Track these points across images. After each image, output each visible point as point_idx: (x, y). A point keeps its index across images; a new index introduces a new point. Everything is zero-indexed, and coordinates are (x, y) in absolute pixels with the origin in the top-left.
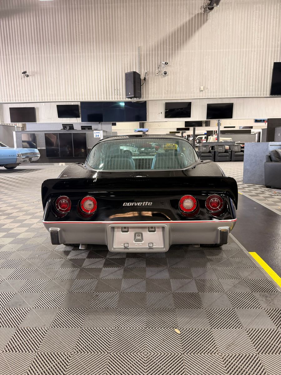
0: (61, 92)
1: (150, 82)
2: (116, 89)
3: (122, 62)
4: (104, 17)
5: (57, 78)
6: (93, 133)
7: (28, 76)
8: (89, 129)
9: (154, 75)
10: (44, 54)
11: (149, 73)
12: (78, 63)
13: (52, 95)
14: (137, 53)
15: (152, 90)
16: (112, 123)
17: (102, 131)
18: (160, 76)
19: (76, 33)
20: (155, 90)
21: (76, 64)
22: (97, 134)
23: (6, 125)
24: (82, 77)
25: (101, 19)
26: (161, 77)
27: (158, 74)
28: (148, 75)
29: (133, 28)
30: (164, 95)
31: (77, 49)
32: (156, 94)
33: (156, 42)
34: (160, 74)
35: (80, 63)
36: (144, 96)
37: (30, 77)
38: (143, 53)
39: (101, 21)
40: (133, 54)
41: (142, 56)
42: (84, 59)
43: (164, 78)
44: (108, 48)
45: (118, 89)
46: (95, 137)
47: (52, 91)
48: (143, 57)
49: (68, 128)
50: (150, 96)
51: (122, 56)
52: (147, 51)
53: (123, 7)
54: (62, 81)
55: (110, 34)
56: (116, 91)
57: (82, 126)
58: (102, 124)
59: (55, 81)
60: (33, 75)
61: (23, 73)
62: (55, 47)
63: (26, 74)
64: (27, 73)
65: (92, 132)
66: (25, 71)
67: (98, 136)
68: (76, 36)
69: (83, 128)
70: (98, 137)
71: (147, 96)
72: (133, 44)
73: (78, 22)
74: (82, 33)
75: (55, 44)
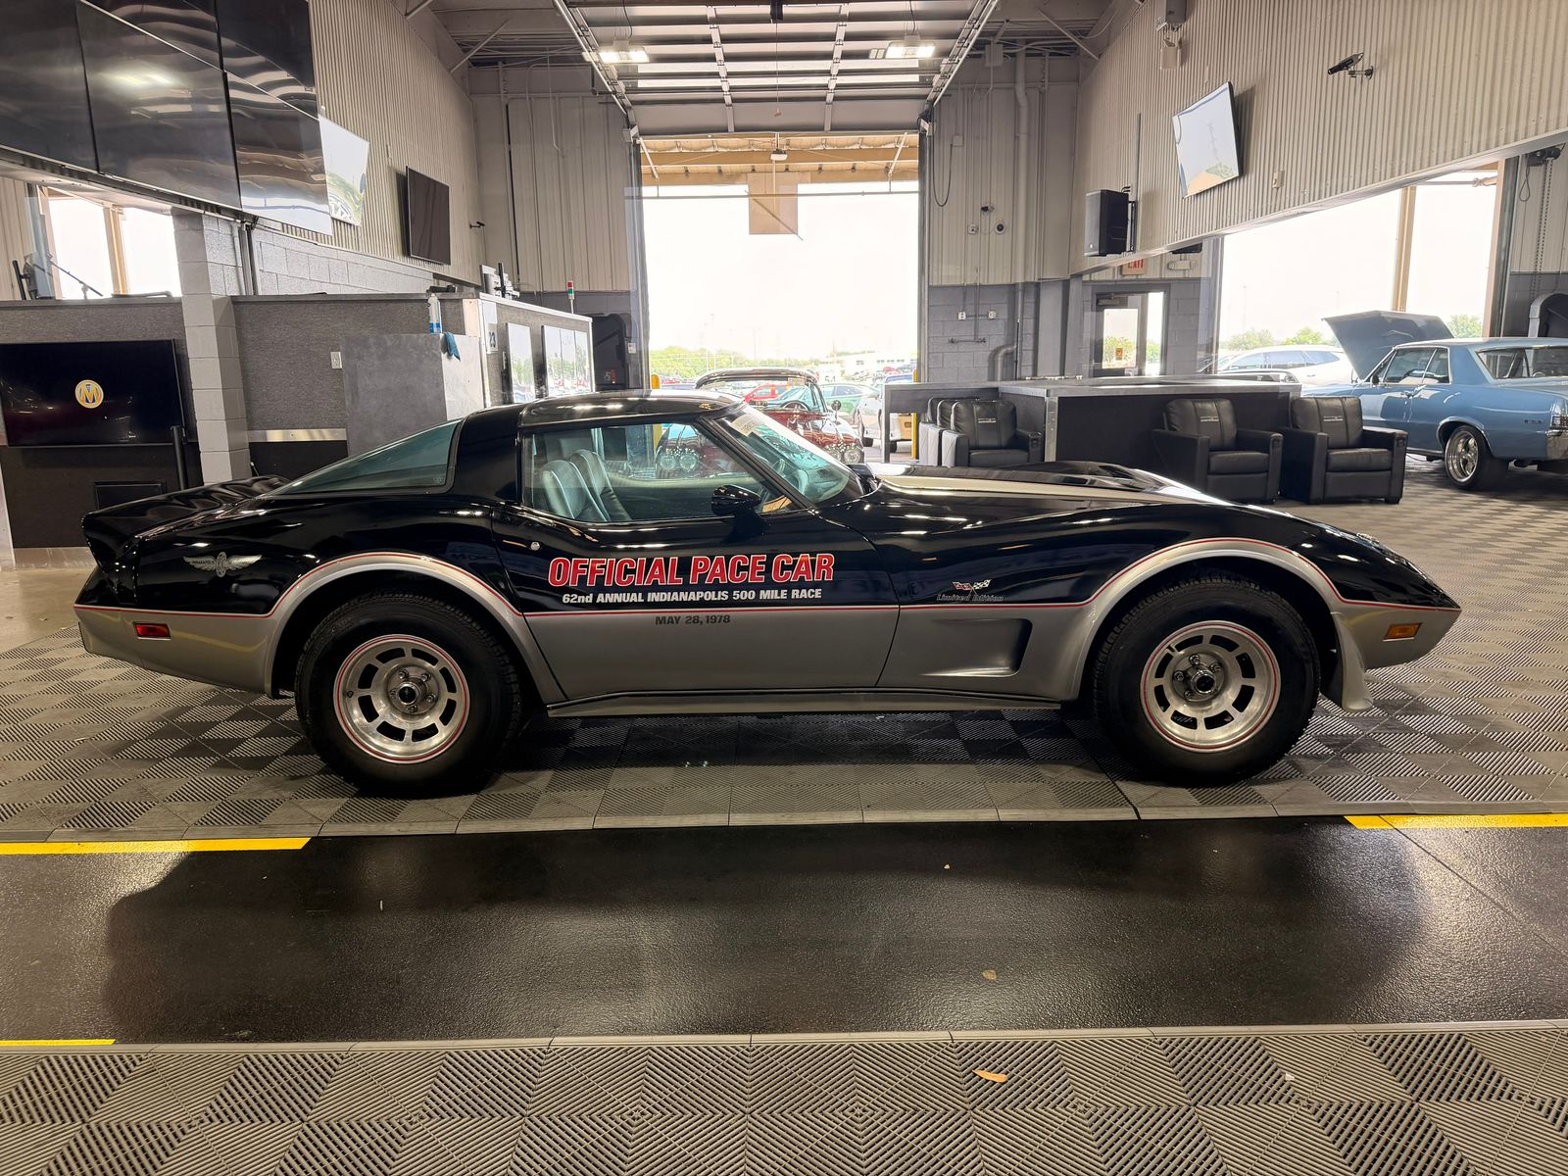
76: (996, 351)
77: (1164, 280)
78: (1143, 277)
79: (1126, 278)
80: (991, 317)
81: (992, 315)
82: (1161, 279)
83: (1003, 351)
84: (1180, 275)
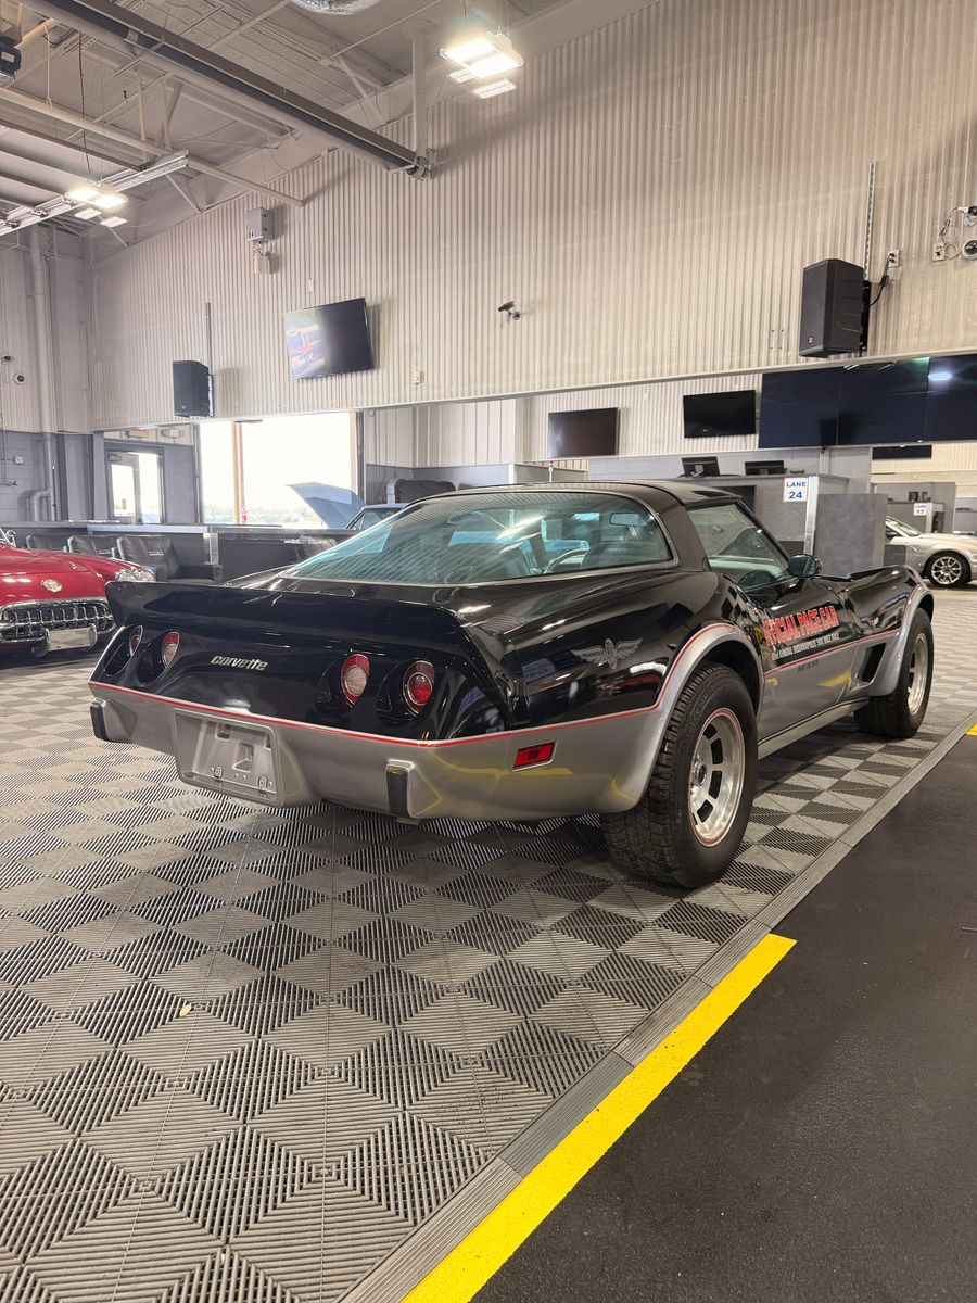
0: (602, 355)
1: (905, 290)
2: (774, 327)
3: (805, 228)
4: (754, 84)
5: (593, 312)
6: (783, 485)
7: (517, 316)
8: (771, 472)
9: (924, 262)
10: (565, 242)
11: (903, 257)
12: (658, 256)
13: (577, 366)
14: (864, 189)
15: (915, 317)
16: (874, 449)
17: (816, 478)
18: (950, 263)
19: (661, 160)
20: (927, 318)
21: (653, 261)
22: (796, 490)
23: (540, 465)
24: (668, 301)
25: (745, 94)
26: (956, 266)
27: (941, 258)
28: (900, 265)
29: (854, 101)
30: (961, 333)
31: (659, 212)
32: (930, 333)
33: (944, 134)
34: (951, 256)
35: (666, 254)
36: (880, 343)
37: (524, 319)
38: (887, 183)
39: (744, 101)
40: (849, 195)
41: (881, 198)
42: (679, 239)
43: (965, 270)
44: (759, 188)
45: (785, 326)
46: (786, 498)
47: (576, 357)
48: (884, 202)
49: (699, 469)
50: (902, 341)
51: (806, 208)
52: (903, 175)
53: (825, 35)
54: (607, 320)
55: (771, 138)
56: (774, 336)
57: (747, 464)
58: (836, 453)
59: (588, 324)
60: (531, 312)
61: (501, 309)
62: (596, 216)
63: (512, 310)
64: (517, 308)
65: (779, 481)
66: (512, 300)
67: (800, 495)
68: (661, 168)
69: (753, 468)
70: (797, 499)
71: (891, 343)
72: (851, 161)
73: (671, 123)
74: (678, 156)
75: (596, 208)
76: (28, 495)
77: (160, 444)
78: (145, 439)
79: (132, 439)
80: (18, 462)
81: (19, 460)
82: (157, 443)
83: (38, 495)
84: (171, 441)
